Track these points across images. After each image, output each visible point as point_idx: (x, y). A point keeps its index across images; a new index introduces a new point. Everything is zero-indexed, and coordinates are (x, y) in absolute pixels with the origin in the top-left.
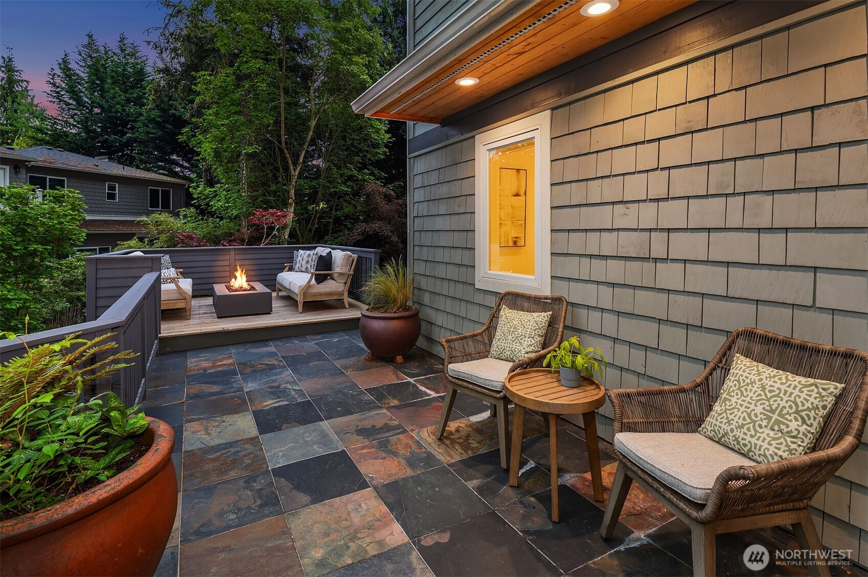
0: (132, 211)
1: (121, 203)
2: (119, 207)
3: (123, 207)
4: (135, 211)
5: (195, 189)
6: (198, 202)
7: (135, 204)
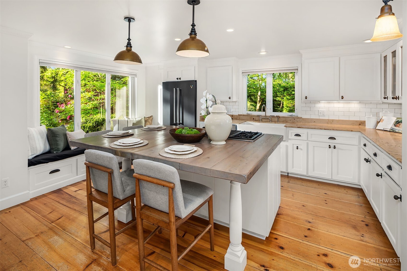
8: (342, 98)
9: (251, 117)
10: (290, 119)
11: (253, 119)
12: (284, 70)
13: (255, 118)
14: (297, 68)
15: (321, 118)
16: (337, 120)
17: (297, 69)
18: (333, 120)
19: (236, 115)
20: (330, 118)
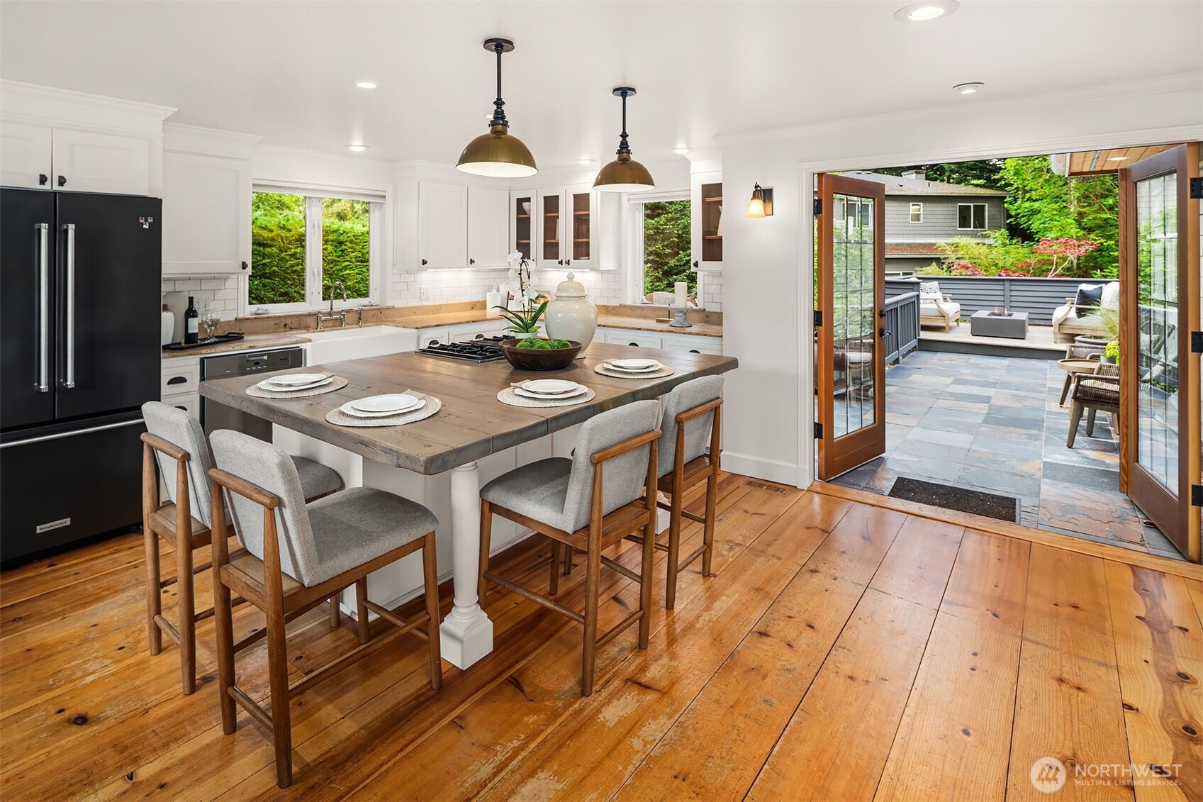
0: (937, 232)
1: (926, 224)
2: (924, 228)
3: (929, 228)
4: (942, 232)
5: (1011, 204)
6: (1015, 220)
7: (941, 224)
8: (472, 262)
9: (277, 322)
10: (373, 312)
11: (285, 325)
12: (360, 194)
13: (288, 322)
14: (383, 194)
15: (424, 304)
16: (445, 305)
17: (384, 197)
18: (441, 305)
19: (229, 322)
20: (437, 303)
